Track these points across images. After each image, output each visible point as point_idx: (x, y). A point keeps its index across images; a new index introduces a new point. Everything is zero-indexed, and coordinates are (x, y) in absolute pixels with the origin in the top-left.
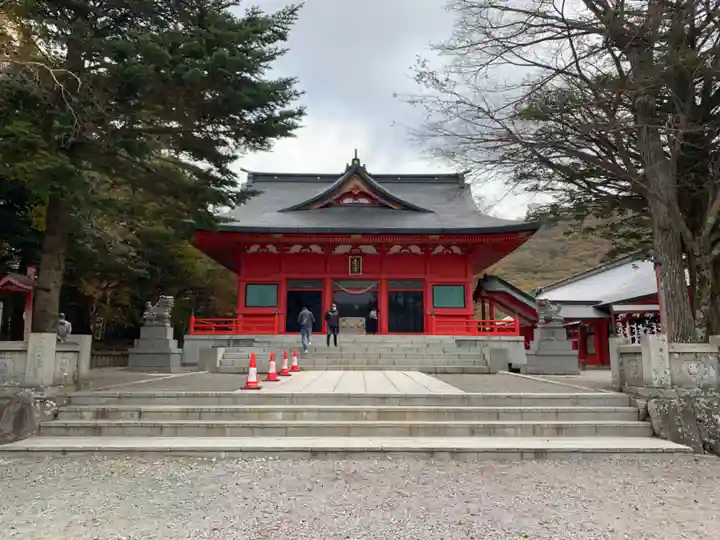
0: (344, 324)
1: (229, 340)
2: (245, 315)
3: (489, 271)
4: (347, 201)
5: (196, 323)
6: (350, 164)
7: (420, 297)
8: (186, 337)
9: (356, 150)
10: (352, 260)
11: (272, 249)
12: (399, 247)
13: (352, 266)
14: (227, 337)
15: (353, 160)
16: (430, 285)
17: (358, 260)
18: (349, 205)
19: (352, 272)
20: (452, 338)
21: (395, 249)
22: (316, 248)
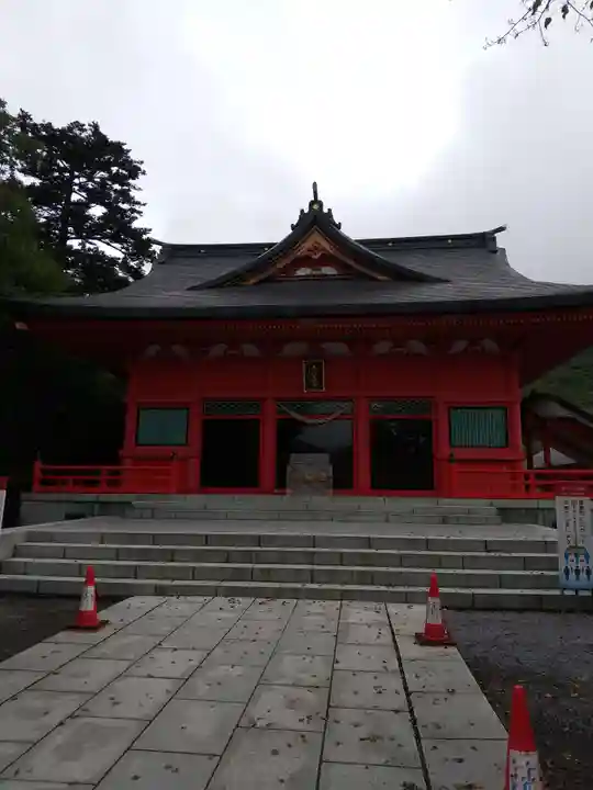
2: (136, 460)
3: (539, 385)
4: (302, 272)
5: (43, 471)
6: (306, 211)
7: (426, 428)
8: (24, 496)
9: (315, 185)
10: (309, 366)
11: (179, 350)
12: (389, 345)
13: (309, 377)
14: (90, 497)
15: (312, 204)
16: (443, 409)
17: (318, 365)
18: (306, 278)
19: (309, 386)
20: (491, 505)
21: (383, 347)
22: (250, 350)
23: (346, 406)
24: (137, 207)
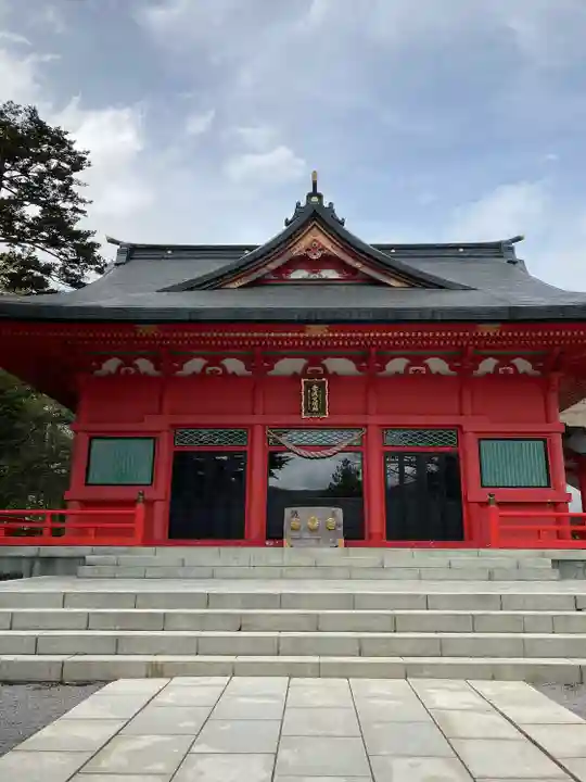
0: (295, 522)
1: (32, 559)
2: (86, 504)
4: (298, 274)
6: (303, 204)
9: (314, 174)
10: (309, 386)
11: (145, 366)
12: (404, 362)
13: (309, 399)
14: (29, 551)
15: (310, 196)
16: (471, 439)
17: (320, 385)
18: (302, 282)
19: (309, 411)
20: (543, 556)
21: (397, 365)
22: (234, 365)
23: (354, 437)
24: (80, 206)
